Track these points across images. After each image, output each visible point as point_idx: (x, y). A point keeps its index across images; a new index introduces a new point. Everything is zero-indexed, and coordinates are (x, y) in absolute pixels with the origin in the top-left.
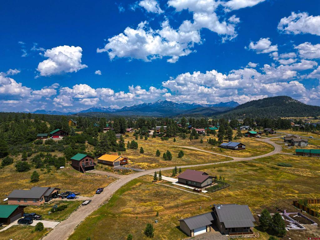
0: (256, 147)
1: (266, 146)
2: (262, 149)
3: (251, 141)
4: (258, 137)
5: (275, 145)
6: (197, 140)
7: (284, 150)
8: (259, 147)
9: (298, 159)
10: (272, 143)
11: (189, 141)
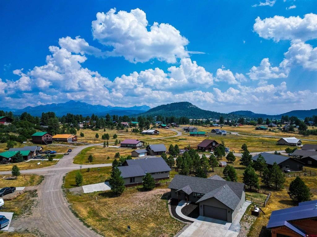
0: (166, 133)
1: (172, 133)
2: (170, 134)
3: (162, 130)
4: (167, 128)
5: (178, 132)
6: (124, 130)
7: (183, 134)
8: (168, 133)
9: (191, 137)
10: (176, 131)
11: (117, 131)
